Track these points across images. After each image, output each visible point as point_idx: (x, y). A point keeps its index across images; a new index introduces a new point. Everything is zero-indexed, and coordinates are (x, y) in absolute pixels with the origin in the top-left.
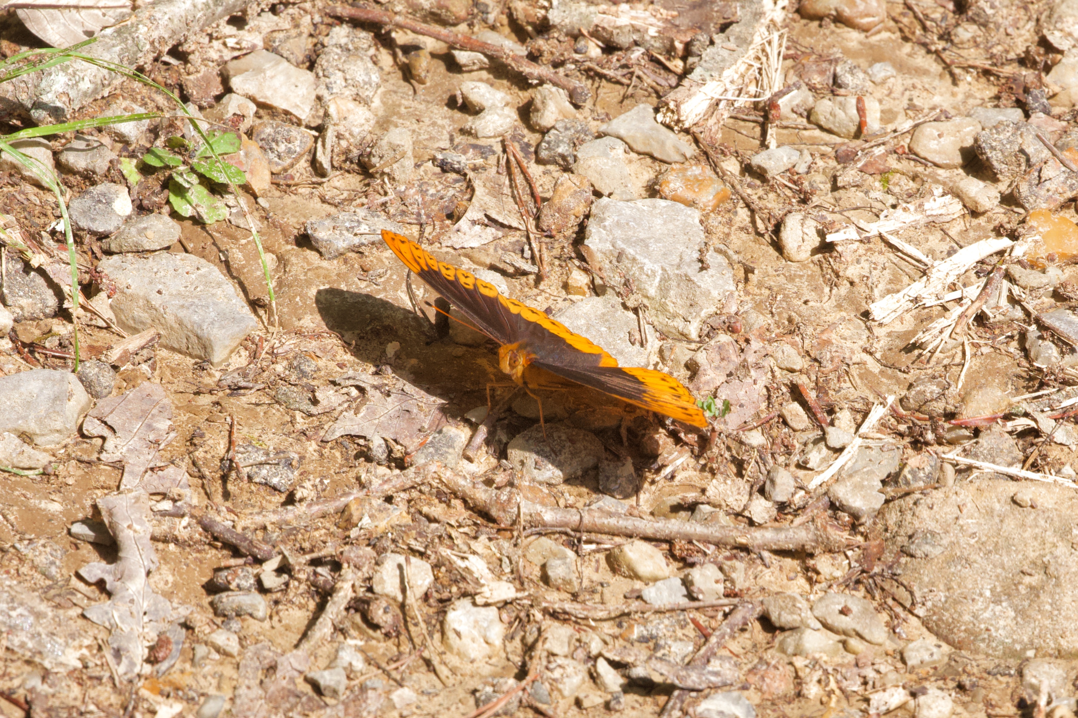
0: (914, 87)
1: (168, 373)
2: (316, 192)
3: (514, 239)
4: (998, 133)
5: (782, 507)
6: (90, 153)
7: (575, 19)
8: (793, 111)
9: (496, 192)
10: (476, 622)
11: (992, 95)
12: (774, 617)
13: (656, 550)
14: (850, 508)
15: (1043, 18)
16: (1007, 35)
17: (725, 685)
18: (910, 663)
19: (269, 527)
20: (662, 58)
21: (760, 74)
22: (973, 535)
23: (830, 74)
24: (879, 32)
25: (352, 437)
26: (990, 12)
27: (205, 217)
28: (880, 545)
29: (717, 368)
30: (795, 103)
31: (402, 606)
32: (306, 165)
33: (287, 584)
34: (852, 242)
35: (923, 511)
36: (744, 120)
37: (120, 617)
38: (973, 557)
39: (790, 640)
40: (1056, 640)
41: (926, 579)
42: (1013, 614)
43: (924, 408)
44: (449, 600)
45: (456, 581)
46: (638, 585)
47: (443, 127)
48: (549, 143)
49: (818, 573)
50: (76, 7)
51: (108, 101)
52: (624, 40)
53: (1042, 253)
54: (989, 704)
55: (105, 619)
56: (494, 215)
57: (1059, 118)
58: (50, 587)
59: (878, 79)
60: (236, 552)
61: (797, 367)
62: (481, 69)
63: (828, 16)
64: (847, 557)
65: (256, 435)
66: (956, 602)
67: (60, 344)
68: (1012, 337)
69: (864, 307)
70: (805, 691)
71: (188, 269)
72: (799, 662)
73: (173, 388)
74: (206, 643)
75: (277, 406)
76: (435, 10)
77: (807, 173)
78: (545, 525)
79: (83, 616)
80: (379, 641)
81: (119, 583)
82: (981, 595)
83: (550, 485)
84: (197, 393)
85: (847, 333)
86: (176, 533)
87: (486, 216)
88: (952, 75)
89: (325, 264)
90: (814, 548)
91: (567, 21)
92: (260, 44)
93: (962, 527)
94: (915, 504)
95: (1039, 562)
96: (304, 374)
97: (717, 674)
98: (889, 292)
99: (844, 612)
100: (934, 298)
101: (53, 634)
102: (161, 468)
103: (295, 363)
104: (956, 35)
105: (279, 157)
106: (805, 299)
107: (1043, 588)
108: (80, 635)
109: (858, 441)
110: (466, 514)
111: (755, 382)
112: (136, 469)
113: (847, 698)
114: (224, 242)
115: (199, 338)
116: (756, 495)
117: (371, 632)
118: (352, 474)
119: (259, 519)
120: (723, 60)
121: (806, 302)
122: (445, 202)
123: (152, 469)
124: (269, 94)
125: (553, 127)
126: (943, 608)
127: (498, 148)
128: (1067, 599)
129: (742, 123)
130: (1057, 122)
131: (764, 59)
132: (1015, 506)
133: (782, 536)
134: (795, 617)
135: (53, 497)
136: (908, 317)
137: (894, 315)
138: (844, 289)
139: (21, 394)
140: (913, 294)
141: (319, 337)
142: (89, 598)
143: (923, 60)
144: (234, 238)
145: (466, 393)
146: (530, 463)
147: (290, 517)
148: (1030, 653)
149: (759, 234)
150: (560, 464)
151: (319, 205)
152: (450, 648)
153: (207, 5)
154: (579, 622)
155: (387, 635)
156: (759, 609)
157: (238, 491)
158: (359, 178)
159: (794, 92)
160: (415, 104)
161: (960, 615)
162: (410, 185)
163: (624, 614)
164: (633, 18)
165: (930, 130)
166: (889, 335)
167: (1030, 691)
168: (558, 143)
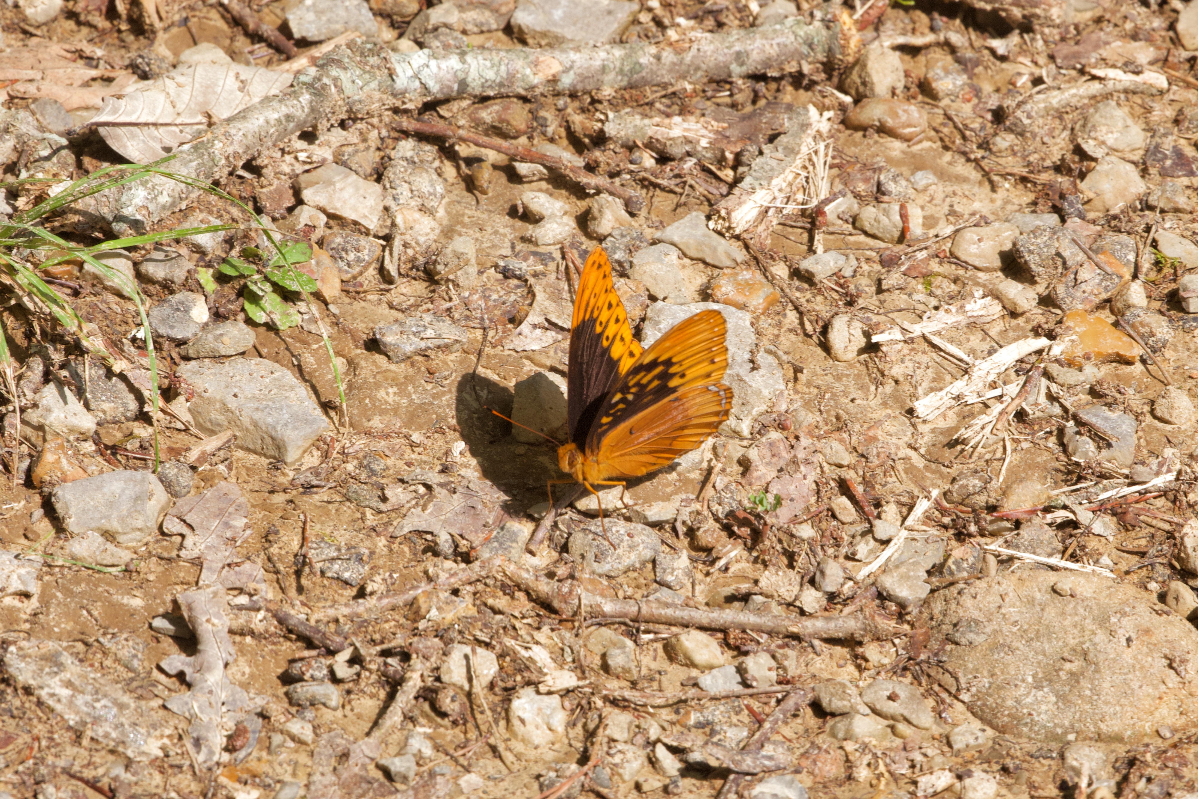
0: (955, 194)
1: (244, 472)
2: (384, 299)
4: (1035, 237)
5: (832, 597)
6: (169, 264)
7: (630, 131)
8: (839, 217)
9: (555, 297)
10: (540, 709)
11: (1029, 200)
12: (825, 703)
13: (711, 639)
14: (897, 597)
15: (1077, 127)
16: (1044, 143)
17: (779, 769)
18: (956, 747)
19: (341, 620)
20: (713, 168)
21: (807, 182)
22: (1015, 623)
23: (874, 182)
24: (920, 141)
25: (420, 533)
26: (1026, 121)
27: (278, 323)
28: (926, 633)
29: (768, 464)
30: (840, 210)
31: (469, 695)
32: (375, 272)
33: (358, 675)
34: (896, 342)
35: (967, 601)
36: (792, 227)
37: (200, 708)
38: (1015, 644)
39: (841, 725)
40: (1095, 724)
41: (970, 666)
42: (1054, 699)
43: (967, 501)
44: (514, 688)
45: (520, 671)
46: (694, 673)
47: (505, 235)
49: (867, 660)
50: (155, 125)
51: (185, 213)
52: (676, 151)
53: (1079, 352)
54: (1032, 786)
55: (185, 709)
56: (554, 319)
57: (1094, 222)
58: (132, 680)
59: (920, 187)
60: (310, 644)
61: (845, 463)
62: (541, 179)
63: (872, 126)
64: (894, 645)
65: (328, 531)
66: (1000, 688)
67: (141, 446)
68: (1050, 433)
69: (909, 404)
70: (855, 775)
71: (263, 373)
72: (850, 746)
73: (248, 487)
74: (282, 732)
75: (348, 504)
76: (496, 124)
77: (853, 277)
78: (604, 616)
79: (164, 707)
80: (447, 728)
81: (198, 675)
82: (1023, 681)
83: (609, 577)
84: (272, 492)
85: (892, 430)
86: (252, 626)
87: (547, 320)
88: (991, 182)
89: (393, 367)
90: (862, 636)
91: (623, 133)
92: (330, 158)
93: (1004, 615)
94: (959, 593)
95: (1079, 649)
96: (373, 472)
97: (770, 758)
98: (932, 390)
99: (892, 698)
100: (975, 395)
101: (135, 724)
102: (237, 564)
103: (365, 462)
104: (994, 144)
105: (349, 265)
106: (852, 397)
107: (1082, 674)
108: (161, 725)
109: (904, 533)
110: (530, 605)
111: (805, 477)
112: (214, 565)
113: (896, 780)
114: (297, 347)
115: (273, 439)
116: (807, 586)
117: (439, 720)
118: (420, 568)
119: (331, 612)
120: (772, 169)
121: (853, 400)
122: (507, 307)
123: (229, 565)
124: (338, 205)
125: (610, 235)
126: (987, 694)
127: (557, 255)
128: (1106, 685)
129: (790, 230)
130: (1092, 226)
131: (811, 168)
132: (1055, 595)
133: (832, 625)
134: (845, 703)
135: (134, 593)
136: (950, 413)
137: (937, 412)
138: (889, 388)
139: (104, 494)
140: (956, 392)
141: (387, 436)
142: (170, 690)
143: (962, 168)
144: (306, 343)
145: (528, 490)
146: (590, 556)
147: (361, 609)
148: (1071, 737)
149: (807, 335)
150: (619, 557)
151: (387, 311)
152: (515, 735)
153: (279, 121)
154: (638, 709)
155: (455, 723)
156: (810, 696)
157: (311, 586)
158: (426, 284)
159: (840, 200)
160: (478, 214)
161: (1004, 701)
162: (473, 291)
163: (681, 701)
164: (686, 130)
165: (970, 235)
166: (933, 431)
167: (1071, 773)
168: (615, 250)
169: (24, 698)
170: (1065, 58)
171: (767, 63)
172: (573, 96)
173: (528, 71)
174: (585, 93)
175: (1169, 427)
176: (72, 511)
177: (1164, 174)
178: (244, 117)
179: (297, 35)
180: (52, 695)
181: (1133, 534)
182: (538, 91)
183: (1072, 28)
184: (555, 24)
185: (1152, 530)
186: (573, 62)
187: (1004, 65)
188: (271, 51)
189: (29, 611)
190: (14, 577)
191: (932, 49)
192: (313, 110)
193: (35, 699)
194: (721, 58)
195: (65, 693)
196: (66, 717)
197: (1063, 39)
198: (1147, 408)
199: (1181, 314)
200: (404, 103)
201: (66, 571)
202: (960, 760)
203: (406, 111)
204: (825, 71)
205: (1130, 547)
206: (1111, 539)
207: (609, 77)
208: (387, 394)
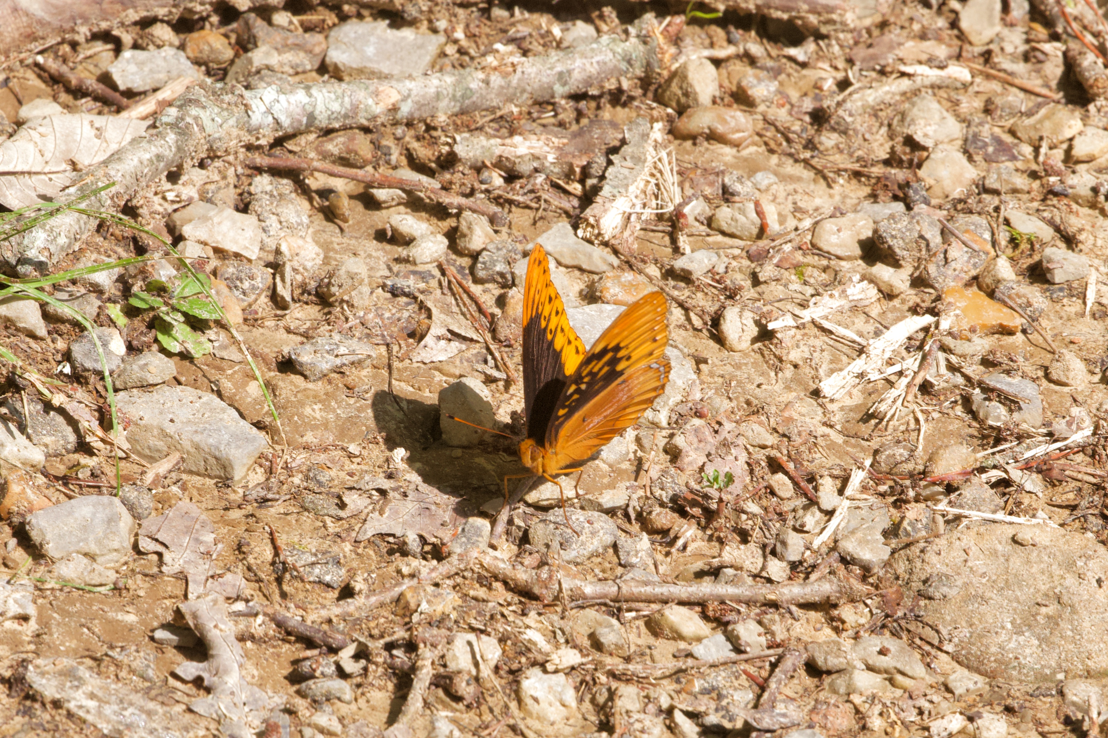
0: (796, 191)
1: (195, 493)
2: (281, 324)
3: (475, 352)
4: (895, 223)
5: (794, 566)
6: (76, 302)
7: (478, 153)
8: (696, 219)
9: (447, 310)
10: (550, 687)
11: (865, 194)
12: (820, 661)
13: (692, 613)
14: (861, 560)
15: (895, 122)
16: (865, 140)
17: (794, 725)
18: (957, 692)
19: (335, 620)
20: (561, 182)
21: (659, 189)
22: (983, 575)
23: (718, 185)
24: (747, 147)
25: (382, 536)
26: (849, 119)
27: (192, 352)
28: (897, 591)
29: (696, 449)
30: (696, 212)
31: (477, 679)
32: (267, 300)
33: (366, 669)
34: (790, 328)
35: (931, 557)
36: (653, 231)
37: (226, 708)
38: (988, 594)
39: (841, 682)
40: (1083, 662)
41: (948, 618)
42: (1037, 642)
43: (895, 470)
44: (520, 670)
45: (521, 653)
46: (682, 645)
47: (378, 258)
48: (484, 263)
49: (843, 622)
50: (29, 173)
51: (76, 256)
52: (525, 168)
53: (965, 325)
54: (1038, 723)
55: (212, 711)
56: (457, 330)
57: (940, 207)
58: (150, 689)
59: (763, 187)
60: (309, 643)
61: (769, 443)
62: (399, 204)
63: (701, 134)
64: (867, 605)
65: (296, 539)
66: (980, 636)
67: (92, 474)
68: (956, 402)
69: (813, 386)
70: (869, 725)
71: (191, 398)
72: (857, 699)
73: (204, 505)
74: (309, 725)
75: (306, 514)
76: (344, 155)
77: (726, 272)
78: (585, 598)
79: (190, 710)
80: (461, 712)
81: (215, 679)
82: (1003, 628)
83: (577, 564)
84: (226, 509)
85: (804, 410)
86: (253, 631)
87: (449, 331)
88: (825, 178)
89: (310, 386)
90: (838, 598)
91: (471, 154)
92: (196, 196)
93: (971, 568)
94: (922, 551)
95: (1051, 594)
96: (320, 484)
97: (784, 715)
98: (832, 371)
99: (883, 652)
100: (877, 373)
101: (168, 729)
102: (220, 576)
103: (311, 475)
104: (820, 143)
105: (244, 293)
106: (756, 383)
107: (1060, 616)
108: (193, 728)
109: (847, 503)
110: (509, 596)
111: (736, 459)
112: (198, 578)
113: (907, 728)
114: (214, 374)
115: (216, 458)
116: (770, 557)
117: (454, 704)
118: (392, 569)
119: (324, 613)
120: (626, 178)
121: (759, 386)
122: (403, 323)
123: (212, 577)
124: (219, 238)
125: (484, 249)
126: (970, 643)
127: (437, 273)
128: (1086, 624)
129: (652, 234)
130: (938, 211)
131: (658, 175)
132: (1016, 546)
133: (808, 590)
134: (841, 660)
135: (127, 609)
136: (855, 391)
137: (843, 391)
138: (789, 372)
139: (76, 519)
140: (858, 370)
141: (326, 450)
142: (188, 695)
143: (790, 168)
144: (220, 369)
145: (475, 489)
146: (555, 545)
147: (351, 609)
148: (1061, 676)
149: (695, 329)
150: (583, 544)
151: (285, 335)
152: (529, 714)
154: (640, 681)
155: (469, 707)
156: (805, 656)
157: (293, 591)
158: (318, 308)
159: (694, 203)
160: (345, 240)
161: (987, 647)
162: (367, 311)
163: (680, 671)
164: (530, 148)
165: (829, 226)
166: (842, 409)
167: (1073, 708)
168: (494, 263)
169: (53, 712)
170: (863, 60)
171: (588, 82)
172: (409, 124)
173: (370, 101)
174: (420, 121)
175: (1066, 389)
176: (49, 537)
177: (988, 159)
178: (119, 159)
179: (122, 87)
180: (81, 707)
181: (1060, 489)
182: (379, 121)
183: (864, 32)
184: (370, 60)
185: (1079, 484)
186: (410, 90)
187: (805, 72)
188: (98, 104)
189: (29, 633)
190: (11, 601)
191: (732, 62)
193: (64, 712)
194: (545, 80)
195: (92, 704)
196: (99, 726)
197: (856, 43)
198: (1041, 373)
199: (1046, 286)
200: (258, 139)
201: (58, 593)
202: (963, 705)
203: (259, 148)
204: (642, 87)
205: (1059, 502)
206: (1040, 495)
207: (443, 104)
208: (314, 410)
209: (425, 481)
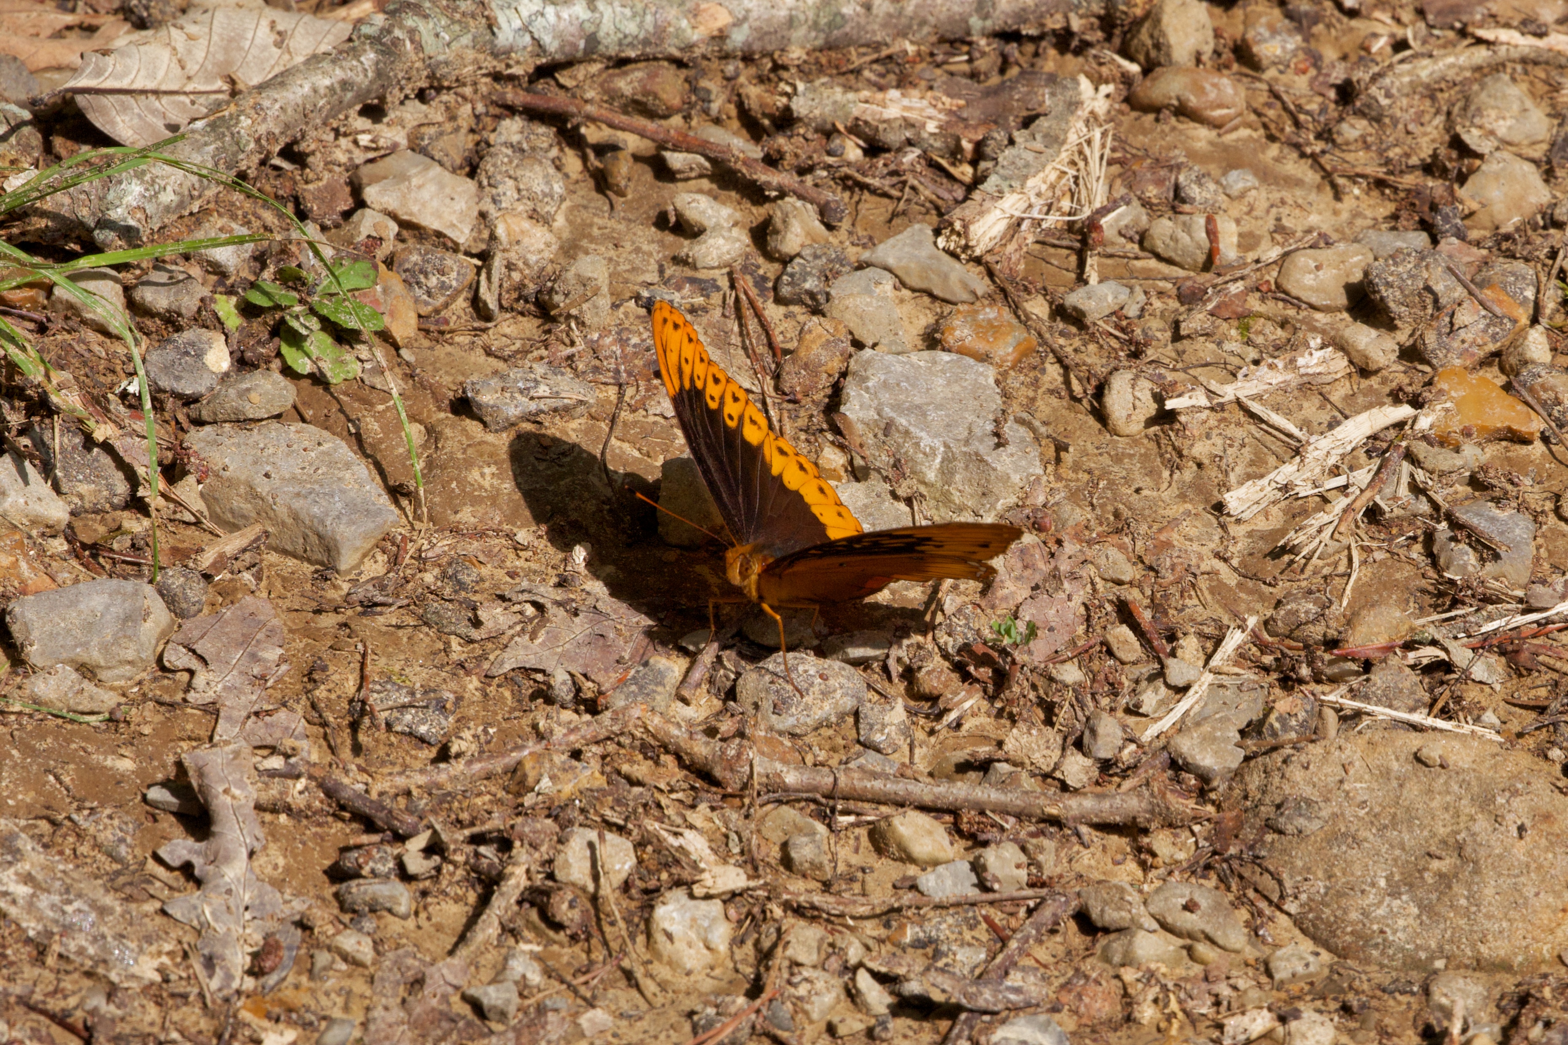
0: (1283, 202)
1: (278, 584)
2: (478, 341)
4: (1396, 264)
5: (1106, 766)
6: (174, 289)
7: (827, 110)
8: (1120, 234)
9: (721, 341)
10: (694, 920)
11: (1387, 213)
12: (1095, 914)
13: (936, 823)
14: (1198, 767)
15: (1456, 110)
16: (1408, 133)
17: (1029, 1005)
18: (1278, 976)
19: (415, 793)
20: (944, 163)
21: (1076, 183)
22: (1363, 804)
23: (1170, 184)
24: (1235, 128)
25: (527, 671)
26: (1384, 102)
27: (328, 374)
28: (1237, 817)
29: (1018, 578)
30: (1123, 223)
31: (594, 899)
32: (466, 305)
33: (438, 869)
34: (1200, 409)
35: (1295, 773)
36: (1054, 246)
37: (213, 913)
38: (1362, 834)
39: (1117, 946)
40: (1473, 946)
41: (1300, 863)
42: (1416, 911)
43: (1296, 633)
44: (657, 890)
45: (667, 866)
47: (650, 254)
48: (792, 275)
49: (1154, 855)
50: (156, 93)
51: (198, 218)
52: (893, 138)
53: (1456, 425)
54: (1383, 1032)
55: (193, 916)
57: (1478, 244)
58: (118, 873)
59: (1234, 192)
60: (370, 826)
61: (1126, 578)
62: (701, 176)
63: (1168, 106)
64: (1193, 834)
65: (397, 668)
66: (1340, 895)
67: (133, 545)
68: (1414, 538)
69: (1217, 497)
70: (1136, 1014)
71: (306, 444)
72: (1129, 975)
73: (284, 604)
74: (329, 949)
75: (425, 629)
76: (639, 97)
77: (1140, 317)
78: (786, 789)
79: (163, 912)
80: (562, 945)
81: (211, 868)
82: (1373, 885)
83: (793, 736)
84: (318, 612)
85: (1193, 532)
86: (289, 799)
88: (1334, 186)
89: (490, 438)
90: (1149, 821)
91: (817, 112)
92: (404, 142)
93: (1347, 793)
94: (1285, 762)
95: (1451, 841)
96: (461, 586)
97: (1017, 990)
98: (1249, 477)
99: (1189, 907)
100: (1310, 485)
101: (122, 936)
102: (268, 713)
103: (450, 571)
104: (1339, 133)
105: (429, 294)
106: (1136, 486)
107: (1456, 876)
108: (159, 938)
109: (1209, 678)
110: (681, 774)
111: (1069, 598)
112: (235, 713)
113: (1193, 1023)
114: (355, 409)
115: (320, 537)
116: (1071, 750)
117: (551, 933)
118: (526, 721)
119: (401, 781)
120: (1027, 165)
121: (1138, 491)
122: (652, 355)
123: (257, 714)
124: (415, 209)
125: (798, 255)
126: (1322, 903)
127: (724, 283)
128: (1489, 891)
129: (1052, 250)
130: (1474, 249)
131: (1081, 164)
132: (1419, 766)
133: (1106, 805)
134: (1123, 914)
135: (122, 751)
136: (1275, 510)
137: (1256, 509)
138: (1189, 474)
139: (80, 613)
140: (1282, 480)
141: (482, 535)
142: (171, 888)
143: (1294, 167)
144: (368, 403)
145: (680, 612)
146: (767, 705)
147: (442, 778)
148: (1439, 964)
149: (1075, 399)
150: (807, 708)
151: (483, 358)
152: (658, 955)
153: (331, 89)
154: (832, 921)
155: (574, 938)
156: (1074, 903)
157: (372, 744)
158: (537, 322)
159: (1123, 209)
160: (612, 223)
161: (1345, 912)
162: (605, 331)
163: (892, 910)
164: (906, 108)
165: (1305, 260)
166: (1250, 534)
167: (1439, 1014)
168: (804, 276)
170: (1439, 13)
171: (1022, 16)
172: (748, 59)
173: (684, 23)
174: (764, 55)
176: (35, 635)
178: (282, 84)
181: (1528, 681)
182: (697, 52)
185: (1555, 676)
186: (748, 11)
187: (1354, 23)
192: (379, 74)
194: (956, 9)
195: (22, 891)
196: (24, 925)
198: (1549, 506)
200: (508, 66)
201: (25, 720)
203: (512, 78)
204: (1102, 28)
205: (1524, 699)
206: (1498, 687)
207: (799, 33)
208: (483, 475)
209: (612, 595)
